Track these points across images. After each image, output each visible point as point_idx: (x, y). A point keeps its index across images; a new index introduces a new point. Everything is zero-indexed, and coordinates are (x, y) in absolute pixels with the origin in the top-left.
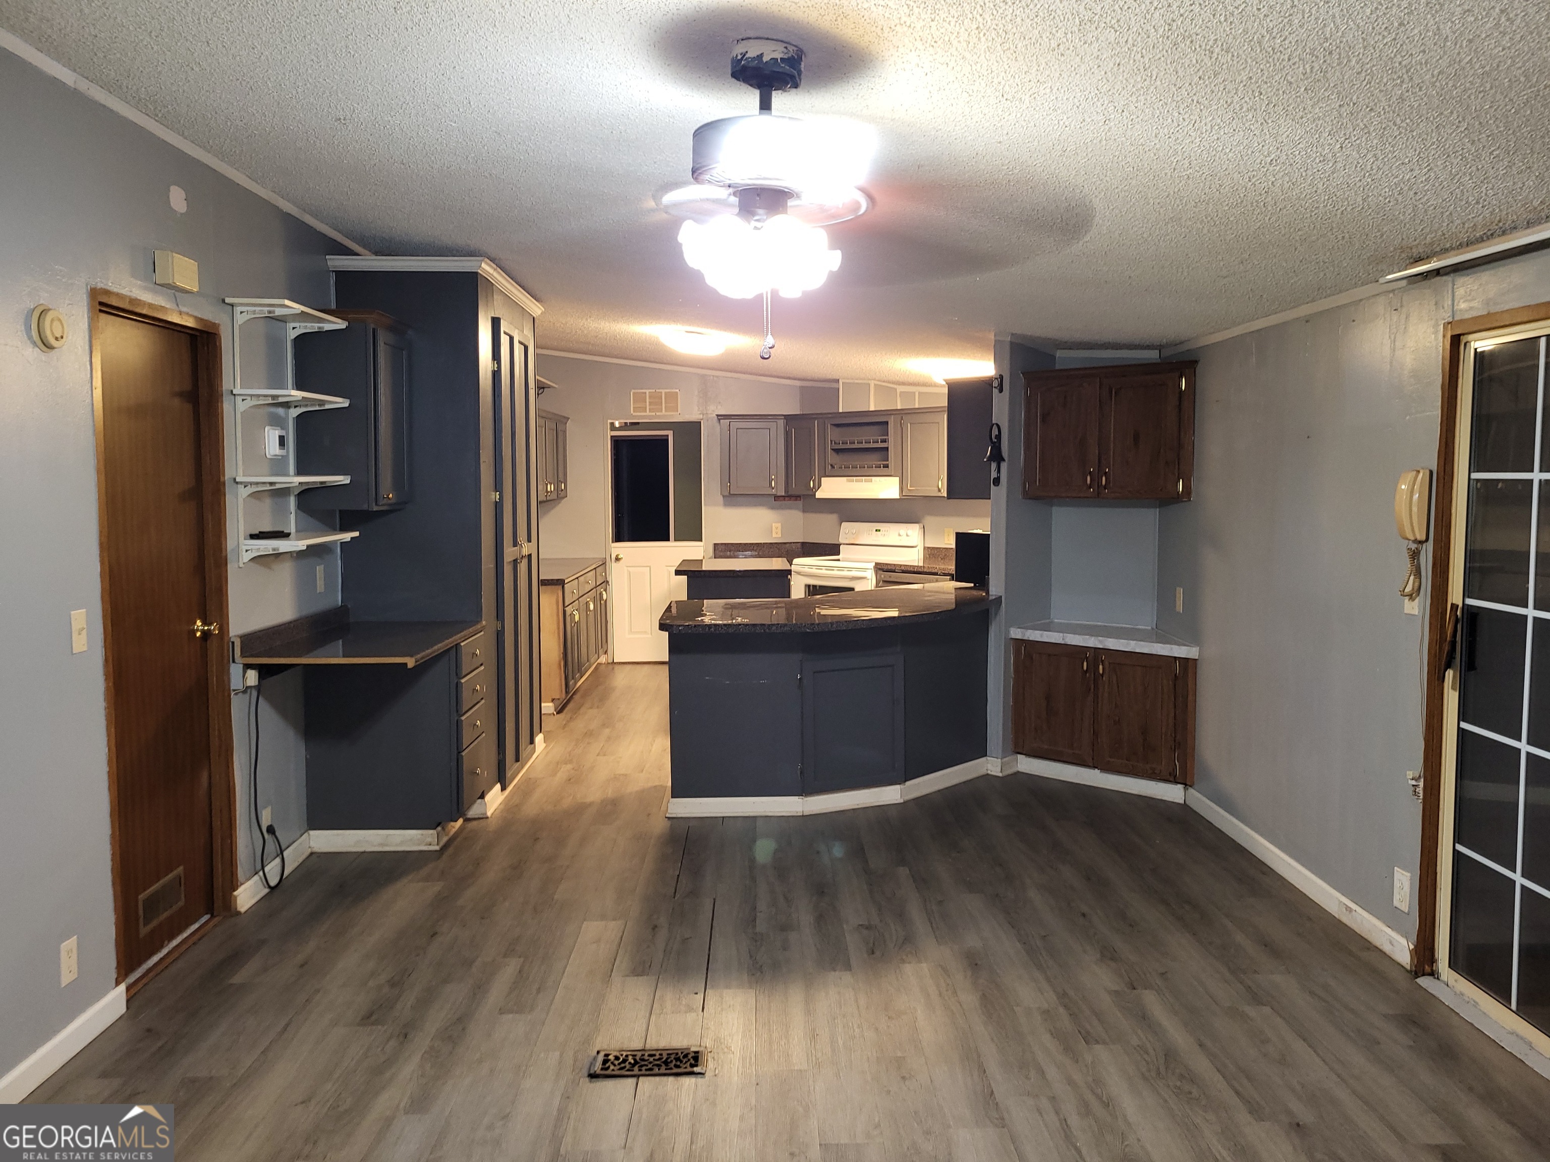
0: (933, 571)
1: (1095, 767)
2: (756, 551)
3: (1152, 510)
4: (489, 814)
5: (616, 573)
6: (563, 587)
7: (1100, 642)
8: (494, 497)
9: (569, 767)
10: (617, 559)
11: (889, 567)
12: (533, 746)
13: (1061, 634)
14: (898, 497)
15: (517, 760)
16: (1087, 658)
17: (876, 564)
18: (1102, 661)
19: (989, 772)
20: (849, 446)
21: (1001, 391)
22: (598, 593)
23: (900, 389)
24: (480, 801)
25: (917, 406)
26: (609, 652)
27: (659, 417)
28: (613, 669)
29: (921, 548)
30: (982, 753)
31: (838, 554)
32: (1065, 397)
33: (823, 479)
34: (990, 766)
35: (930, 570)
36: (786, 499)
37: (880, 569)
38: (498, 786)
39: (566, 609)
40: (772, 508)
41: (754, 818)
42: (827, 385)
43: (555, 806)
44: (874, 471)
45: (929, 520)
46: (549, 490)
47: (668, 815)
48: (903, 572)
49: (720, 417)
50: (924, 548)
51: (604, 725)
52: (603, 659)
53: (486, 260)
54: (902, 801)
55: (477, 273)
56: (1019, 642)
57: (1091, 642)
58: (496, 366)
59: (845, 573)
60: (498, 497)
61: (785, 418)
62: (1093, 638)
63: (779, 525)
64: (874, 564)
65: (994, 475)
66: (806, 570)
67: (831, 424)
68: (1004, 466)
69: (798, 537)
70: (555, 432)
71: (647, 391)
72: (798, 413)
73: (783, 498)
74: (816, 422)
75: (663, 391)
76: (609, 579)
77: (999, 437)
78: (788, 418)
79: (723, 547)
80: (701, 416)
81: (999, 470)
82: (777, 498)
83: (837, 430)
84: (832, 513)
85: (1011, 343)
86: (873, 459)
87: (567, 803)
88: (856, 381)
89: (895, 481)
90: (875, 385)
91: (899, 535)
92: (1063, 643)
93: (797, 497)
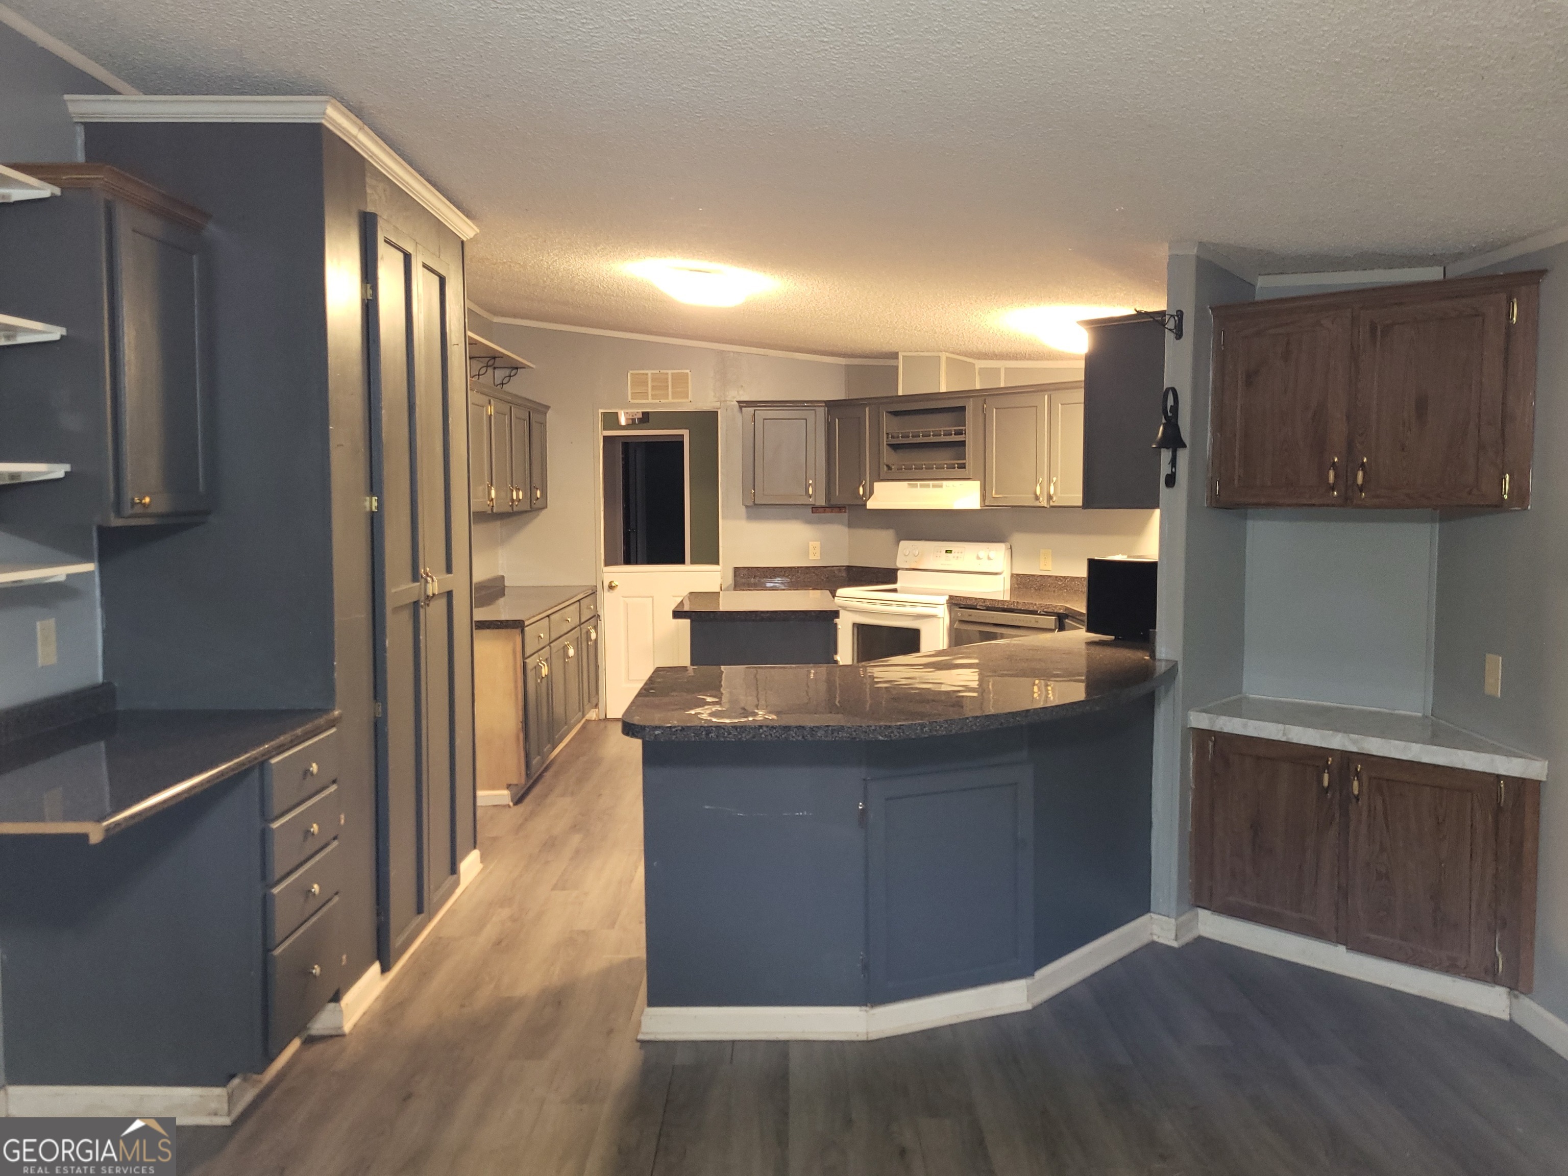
0: (1031, 609)
1: (1338, 941)
2: (787, 577)
3: (1427, 526)
4: (347, 1028)
5: (609, 605)
6: (523, 632)
7: (1355, 742)
8: (367, 504)
9: (505, 913)
10: (611, 587)
11: (969, 603)
12: (455, 876)
13: (1281, 726)
14: (979, 508)
15: (420, 910)
16: (1328, 767)
17: (951, 597)
18: (1357, 774)
19: (1155, 938)
20: (911, 440)
21: (1179, 335)
22: (584, 631)
23: (980, 364)
24: (331, 1006)
25: (1002, 385)
26: (601, 705)
27: (664, 405)
28: (606, 727)
29: (1007, 576)
30: (1142, 906)
31: (894, 581)
32: (1288, 344)
33: (876, 484)
34: (1156, 929)
35: (1026, 608)
36: (827, 509)
37: (956, 605)
38: (376, 967)
39: (527, 661)
40: (809, 522)
41: (786, 1043)
42: (881, 362)
43: (462, 1006)
44: (946, 472)
45: (1019, 539)
46: (515, 497)
47: (640, 1037)
48: (988, 609)
49: (743, 404)
50: (1012, 575)
51: (575, 828)
52: (592, 715)
53: (334, 101)
54: (1029, 1007)
55: (319, 126)
56: (1202, 736)
57: (1337, 741)
58: (370, 292)
59: (908, 610)
60: (375, 504)
61: (826, 406)
62: (1340, 735)
63: (818, 544)
64: (947, 597)
65: (1165, 469)
66: (855, 604)
67: (887, 412)
68: (1183, 456)
69: (842, 560)
70: (526, 423)
71: (649, 372)
72: (844, 398)
73: (823, 509)
74: (867, 409)
75: (670, 372)
76: (601, 613)
77: (1175, 408)
78: (831, 405)
79: (745, 572)
80: (718, 404)
81: (1173, 462)
82: (815, 509)
83: (896, 420)
84: (887, 528)
85: (1198, 257)
86: (943, 457)
87: (483, 998)
88: (922, 354)
89: (973, 487)
90: (947, 358)
91: (978, 558)
92: (1284, 739)
93: (840, 508)
